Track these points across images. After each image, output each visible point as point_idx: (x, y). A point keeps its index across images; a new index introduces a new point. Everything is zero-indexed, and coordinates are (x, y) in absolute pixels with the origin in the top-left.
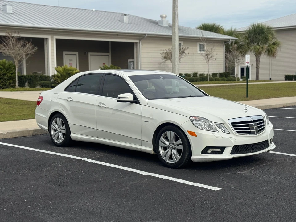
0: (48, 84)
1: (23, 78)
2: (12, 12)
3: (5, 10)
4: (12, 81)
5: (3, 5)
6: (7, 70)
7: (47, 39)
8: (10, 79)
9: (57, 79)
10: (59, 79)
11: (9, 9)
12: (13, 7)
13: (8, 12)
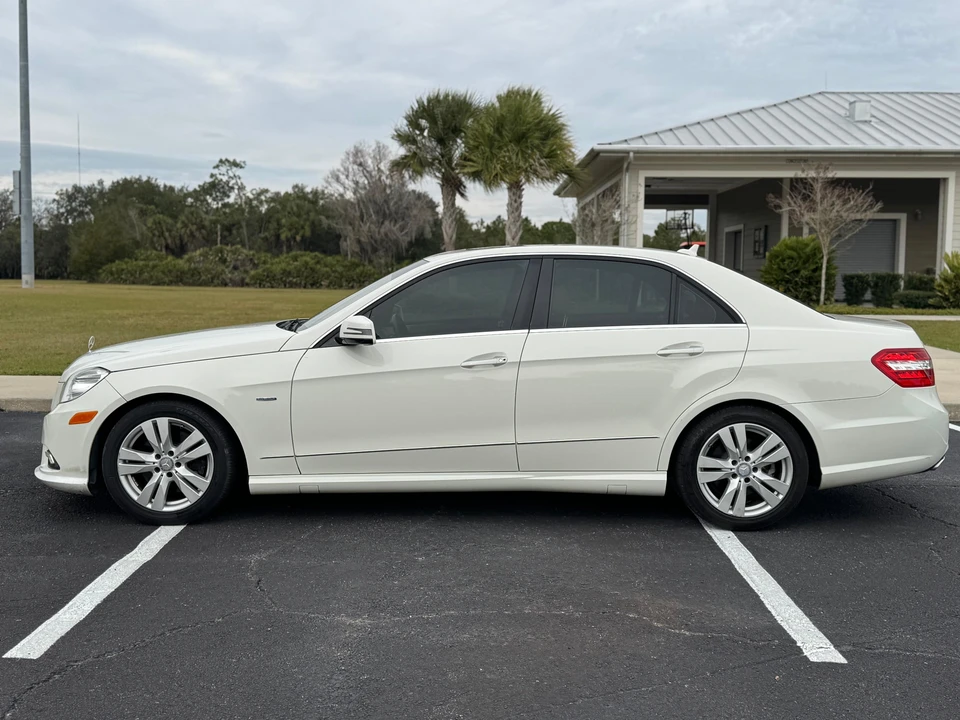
0: (918, 298)
1: (855, 280)
2: (868, 118)
3: (850, 117)
4: (812, 289)
5: (851, 103)
6: (804, 263)
7: (945, 180)
8: (810, 283)
9: (942, 287)
10: (947, 287)
11: (862, 111)
12: (872, 106)
13: (857, 119)
